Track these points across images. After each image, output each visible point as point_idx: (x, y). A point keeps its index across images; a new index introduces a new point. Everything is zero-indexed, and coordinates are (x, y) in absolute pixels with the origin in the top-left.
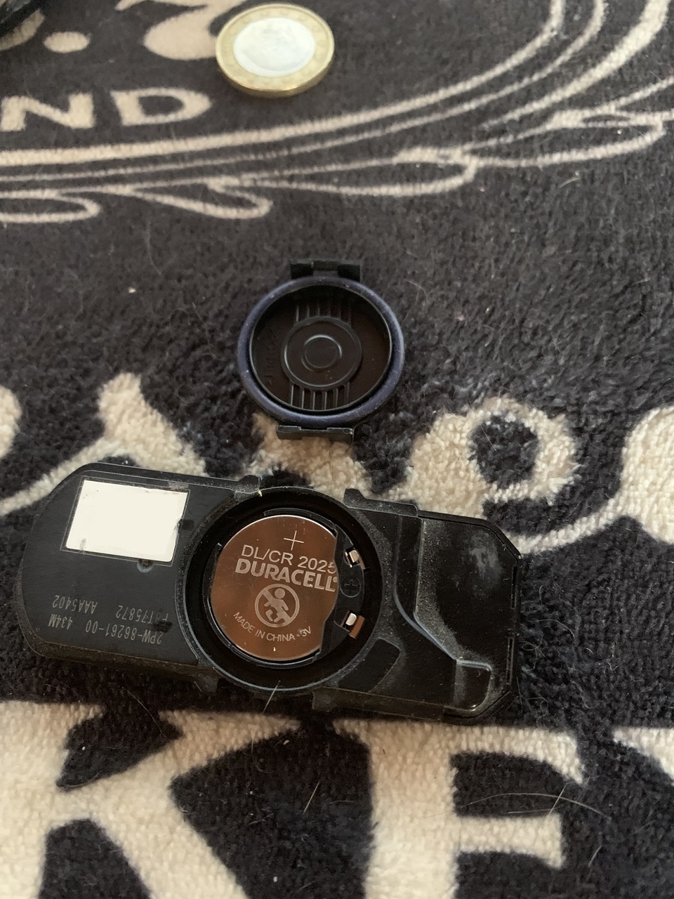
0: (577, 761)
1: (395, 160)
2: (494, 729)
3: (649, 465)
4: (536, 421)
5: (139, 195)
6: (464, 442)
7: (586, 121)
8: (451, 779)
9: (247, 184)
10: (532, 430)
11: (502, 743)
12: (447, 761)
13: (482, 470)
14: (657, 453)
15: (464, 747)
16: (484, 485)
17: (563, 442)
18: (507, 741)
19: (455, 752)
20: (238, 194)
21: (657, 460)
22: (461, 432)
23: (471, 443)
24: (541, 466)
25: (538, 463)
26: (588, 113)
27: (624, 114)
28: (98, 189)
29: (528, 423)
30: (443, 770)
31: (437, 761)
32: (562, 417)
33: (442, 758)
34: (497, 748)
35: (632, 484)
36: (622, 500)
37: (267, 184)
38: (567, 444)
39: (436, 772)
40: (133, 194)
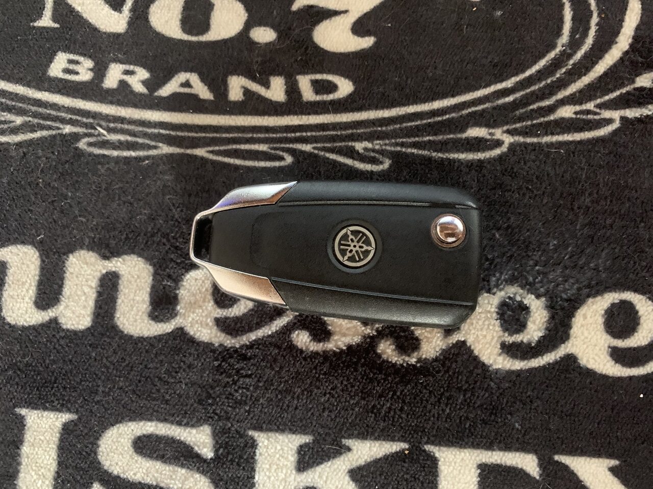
0: (538, 469)
1: (464, 135)
2: (498, 453)
3: (585, 327)
4: (530, 301)
5: (316, 152)
6: (493, 310)
7: (576, 113)
8: (477, 475)
9: (377, 147)
10: (528, 305)
11: (501, 459)
12: (475, 466)
13: (502, 326)
14: (591, 322)
15: (484, 461)
16: (501, 333)
17: (543, 314)
18: (504, 458)
19: (479, 463)
20: (372, 154)
21: (589, 326)
22: (492, 305)
23: (497, 310)
24: (530, 325)
25: (529, 323)
26: (578, 108)
27: (598, 110)
28: (291, 146)
29: (526, 302)
30: (473, 470)
31: (470, 466)
32: (543, 299)
33: (473, 464)
34: (499, 462)
35: (575, 337)
36: (570, 345)
37: (388, 148)
38: (545, 315)
39: (470, 471)
40: (312, 150)
